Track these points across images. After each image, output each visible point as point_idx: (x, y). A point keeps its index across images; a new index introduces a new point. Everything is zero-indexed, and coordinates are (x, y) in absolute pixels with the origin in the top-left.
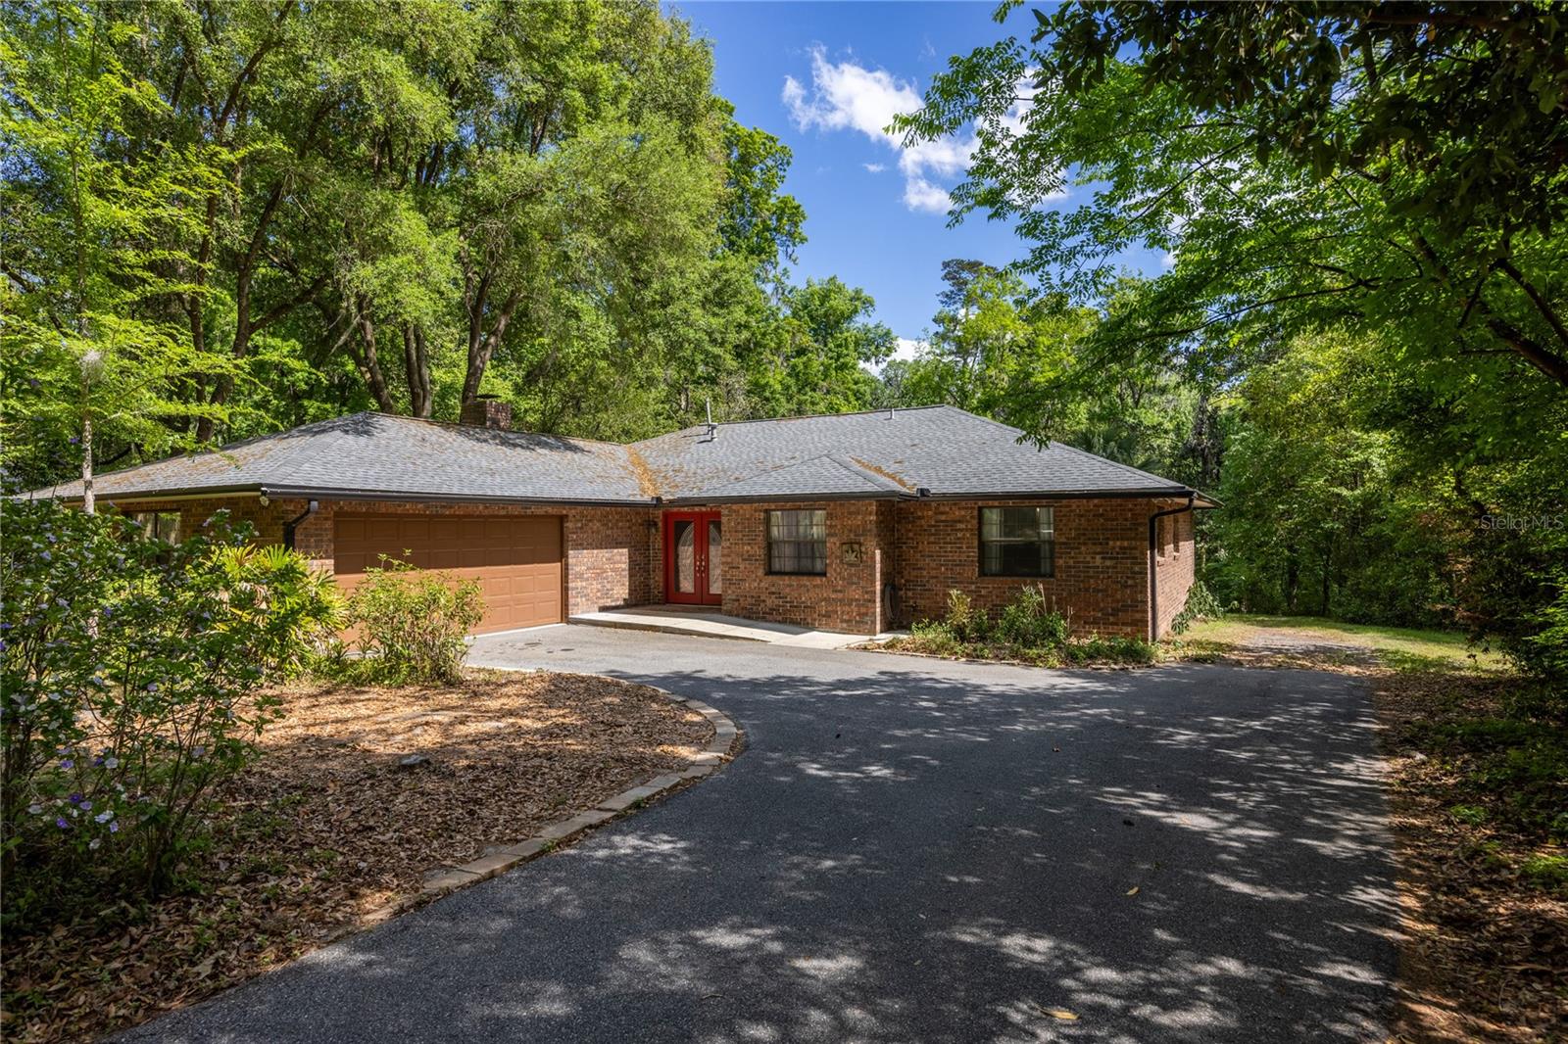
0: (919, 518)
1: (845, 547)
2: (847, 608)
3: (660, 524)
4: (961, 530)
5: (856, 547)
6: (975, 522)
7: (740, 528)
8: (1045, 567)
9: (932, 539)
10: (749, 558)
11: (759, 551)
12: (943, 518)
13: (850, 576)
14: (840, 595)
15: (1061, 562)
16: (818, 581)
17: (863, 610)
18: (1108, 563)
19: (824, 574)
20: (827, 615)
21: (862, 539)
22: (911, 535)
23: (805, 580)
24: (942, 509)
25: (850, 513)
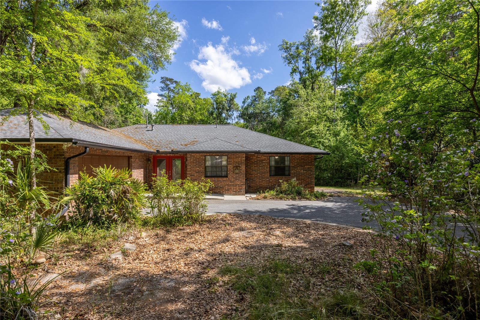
0: (252, 159)
1: (235, 168)
2: (235, 187)
3: (152, 160)
4: (264, 163)
5: (239, 168)
6: (268, 160)
7: (195, 162)
8: (287, 173)
9: (255, 165)
10: (199, 172)
11: (202, 169)
12: (259, 159)
13: (236, 177)
14: (233, 183)
15: (293, 172)
16: (225, 179)
17: (240, 188)
18: (305, 172)
19: (227, 177)
20: (228, 190)
21: (240, 165)
22: (249, 164)
23: (220, 179)
24: (258, 156)
25: (236, 157)
